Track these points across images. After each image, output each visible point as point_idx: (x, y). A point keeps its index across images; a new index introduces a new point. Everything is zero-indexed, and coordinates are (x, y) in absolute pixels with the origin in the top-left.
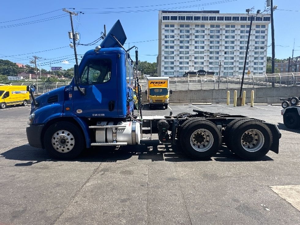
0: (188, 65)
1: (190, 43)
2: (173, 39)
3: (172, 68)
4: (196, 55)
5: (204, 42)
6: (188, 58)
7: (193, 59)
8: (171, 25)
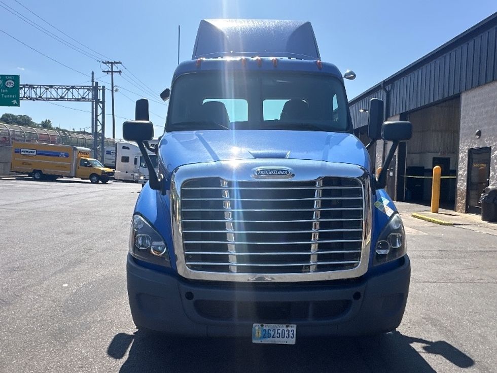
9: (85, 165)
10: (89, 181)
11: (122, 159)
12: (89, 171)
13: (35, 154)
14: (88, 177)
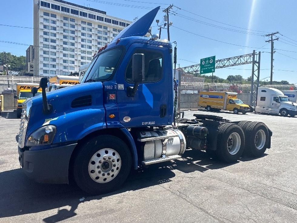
0: (73, 65)
1: (76, 40)
2: (55, 32)
3: (54, 66)
4: (83, 55)
5: (91, 41)
6: (73, 57)
7: (79, 58)
8: (51, 14)
9: (231, 103)
10: (233, 112)
11: (261, 99)
12: (233, 106)
13: (208, 97)
14: (232, 110)
